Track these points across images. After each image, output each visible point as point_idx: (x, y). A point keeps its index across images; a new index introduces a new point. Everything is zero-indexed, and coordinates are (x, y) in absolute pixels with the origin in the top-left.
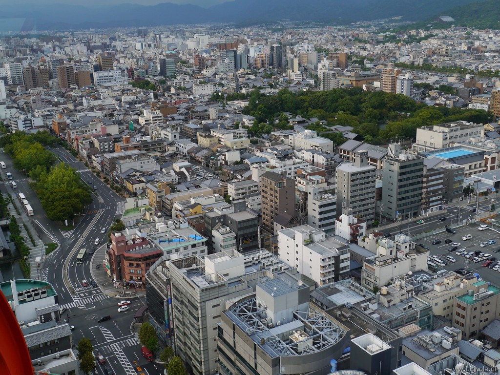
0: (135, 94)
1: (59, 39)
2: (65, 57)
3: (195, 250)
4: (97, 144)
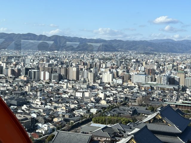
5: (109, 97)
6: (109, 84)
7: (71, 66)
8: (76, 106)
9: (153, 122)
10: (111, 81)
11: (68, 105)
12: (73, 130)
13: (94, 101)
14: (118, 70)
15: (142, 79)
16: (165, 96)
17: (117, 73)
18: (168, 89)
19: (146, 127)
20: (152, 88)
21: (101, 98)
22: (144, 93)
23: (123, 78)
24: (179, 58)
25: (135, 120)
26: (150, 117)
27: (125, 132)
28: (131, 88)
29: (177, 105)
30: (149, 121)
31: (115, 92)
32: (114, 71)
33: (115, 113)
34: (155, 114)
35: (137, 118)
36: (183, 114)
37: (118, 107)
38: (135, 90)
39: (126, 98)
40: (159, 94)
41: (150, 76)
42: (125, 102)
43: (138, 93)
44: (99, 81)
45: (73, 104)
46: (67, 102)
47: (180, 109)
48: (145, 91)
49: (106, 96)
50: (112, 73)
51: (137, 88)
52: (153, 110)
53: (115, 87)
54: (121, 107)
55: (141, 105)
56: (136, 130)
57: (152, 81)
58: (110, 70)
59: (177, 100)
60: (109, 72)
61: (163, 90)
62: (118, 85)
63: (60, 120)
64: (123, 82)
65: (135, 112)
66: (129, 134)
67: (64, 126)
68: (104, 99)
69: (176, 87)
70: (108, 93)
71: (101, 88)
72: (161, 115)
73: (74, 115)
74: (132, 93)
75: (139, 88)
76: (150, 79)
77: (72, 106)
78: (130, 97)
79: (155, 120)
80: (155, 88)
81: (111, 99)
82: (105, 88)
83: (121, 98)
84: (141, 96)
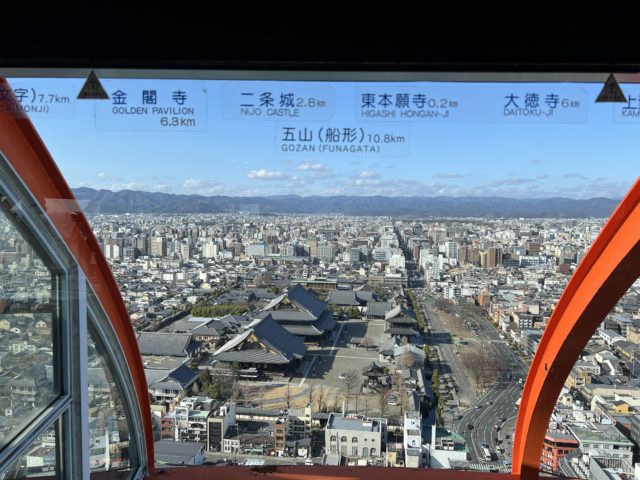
0: (559, 278)
1: (491, 225)
2: (495, 241)
3: (616, 452)
4: (516, 319)
5: (213, 277)
6: (213, 259)
7: (154, 235)
8: (165, 293)
9: (280, 308)
10: (215, 256)
11: (152, 293)
12: (162, 330)
13: (192, 285)
14: (225, 239)
15: (260, 250)
16: (293, 272)
17: (225, 242)
18: (296, 263)
19: (270, 316)
20: (275, 262)
21: (202, 281)
22: (264, 270)
23: (232, 250)
24: (307, 220)
25: (253, 308)
26: (274, 302)
27: (240, 326)
28: (246, 264)
29: (308, 284)
30: (274, 308)
31: (222, 270)
32: (220, 240)
33: (224, 300)
34: (282, 297)
35: (256, 305)
36: (317, 294)
37: (228, 292)
38: (251, 266)
39: (239, 278)
40: (285, 270)
41: (271, 246)
42: (238, 283)
43: (256, 270)
44: (198, 256)
45: (160, 290)
46: (151, 289)
47: (313, 288)
48: (265, 266)
49: (210, 277)
50: (216, 243)
51: (254, 263)
52: (278, 292)
53: (222, 263)
54: (233, 292)
55: (261, 286)
56: (256, 321)
57: (273, 252)
58: (213, 240)
59: (309, 276)
60: (212, 242)
61: (289, 264)
62: (227, 260)
63: (141, 316)
64: (234, 255)
65: (253, 297)
66: (246, 327)
67: (149, 324)
68: (208, 282)
69: (306, 259)
70: (212, 273)
71: (202, 265)
72: (289, 297)
73: (162, 308)
74: (247, 271)
75: (257, 262)
76: (271, 250)
77: (159, 295)
78: (245, 276)
79: (281, 305)
80: (279, 262)
81: (218, 280)
82: (208, 267)
83: (231, 278)
84: (260, 275)
